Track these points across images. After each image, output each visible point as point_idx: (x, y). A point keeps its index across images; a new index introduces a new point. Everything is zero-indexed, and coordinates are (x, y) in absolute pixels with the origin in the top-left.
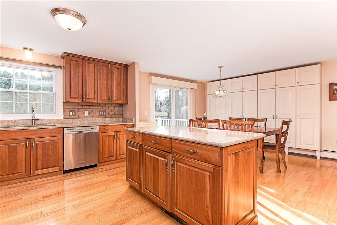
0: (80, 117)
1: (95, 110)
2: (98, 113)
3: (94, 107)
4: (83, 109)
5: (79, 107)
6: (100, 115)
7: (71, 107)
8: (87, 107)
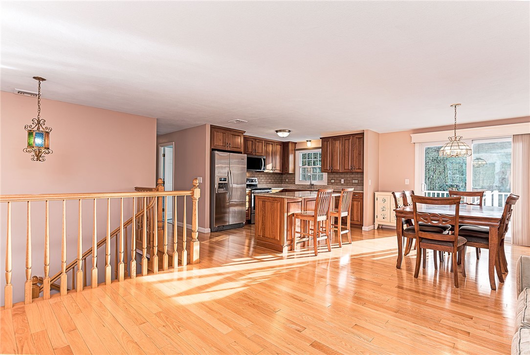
3: (350, 176)
4: (340, 178)
6: (353, 183)
7: (333, 176)
8: (344, 176)
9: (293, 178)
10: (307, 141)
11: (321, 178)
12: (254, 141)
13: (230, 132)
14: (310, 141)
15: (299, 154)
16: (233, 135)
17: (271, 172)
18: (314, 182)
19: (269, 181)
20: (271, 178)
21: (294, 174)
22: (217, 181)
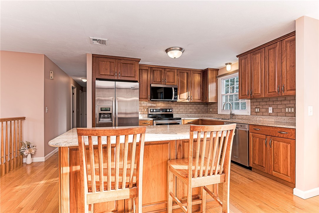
0: (264, 114)
1: (279, 107)
2: (283, 110)
3: (279, 103)
4: (267, 106)
5: (263, 104)
6: (286, 113)
7: (257, 104)
8: (271, 103)
9: (216, 108)
10: (226, 64)
11: (244, 107)
12: (163, 71)
13: (119, 61)
14: (230, 64)
15: (222, 82)
16: (123, 63)
17: (187, 101)
18: (236, 112)
19: (190, 110)
20: (192, 108)
21: (216, 103)
22: (98, 111)
